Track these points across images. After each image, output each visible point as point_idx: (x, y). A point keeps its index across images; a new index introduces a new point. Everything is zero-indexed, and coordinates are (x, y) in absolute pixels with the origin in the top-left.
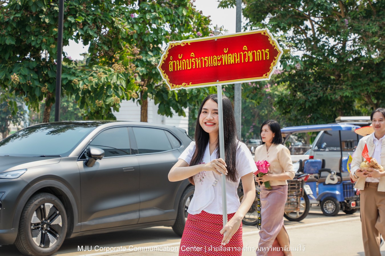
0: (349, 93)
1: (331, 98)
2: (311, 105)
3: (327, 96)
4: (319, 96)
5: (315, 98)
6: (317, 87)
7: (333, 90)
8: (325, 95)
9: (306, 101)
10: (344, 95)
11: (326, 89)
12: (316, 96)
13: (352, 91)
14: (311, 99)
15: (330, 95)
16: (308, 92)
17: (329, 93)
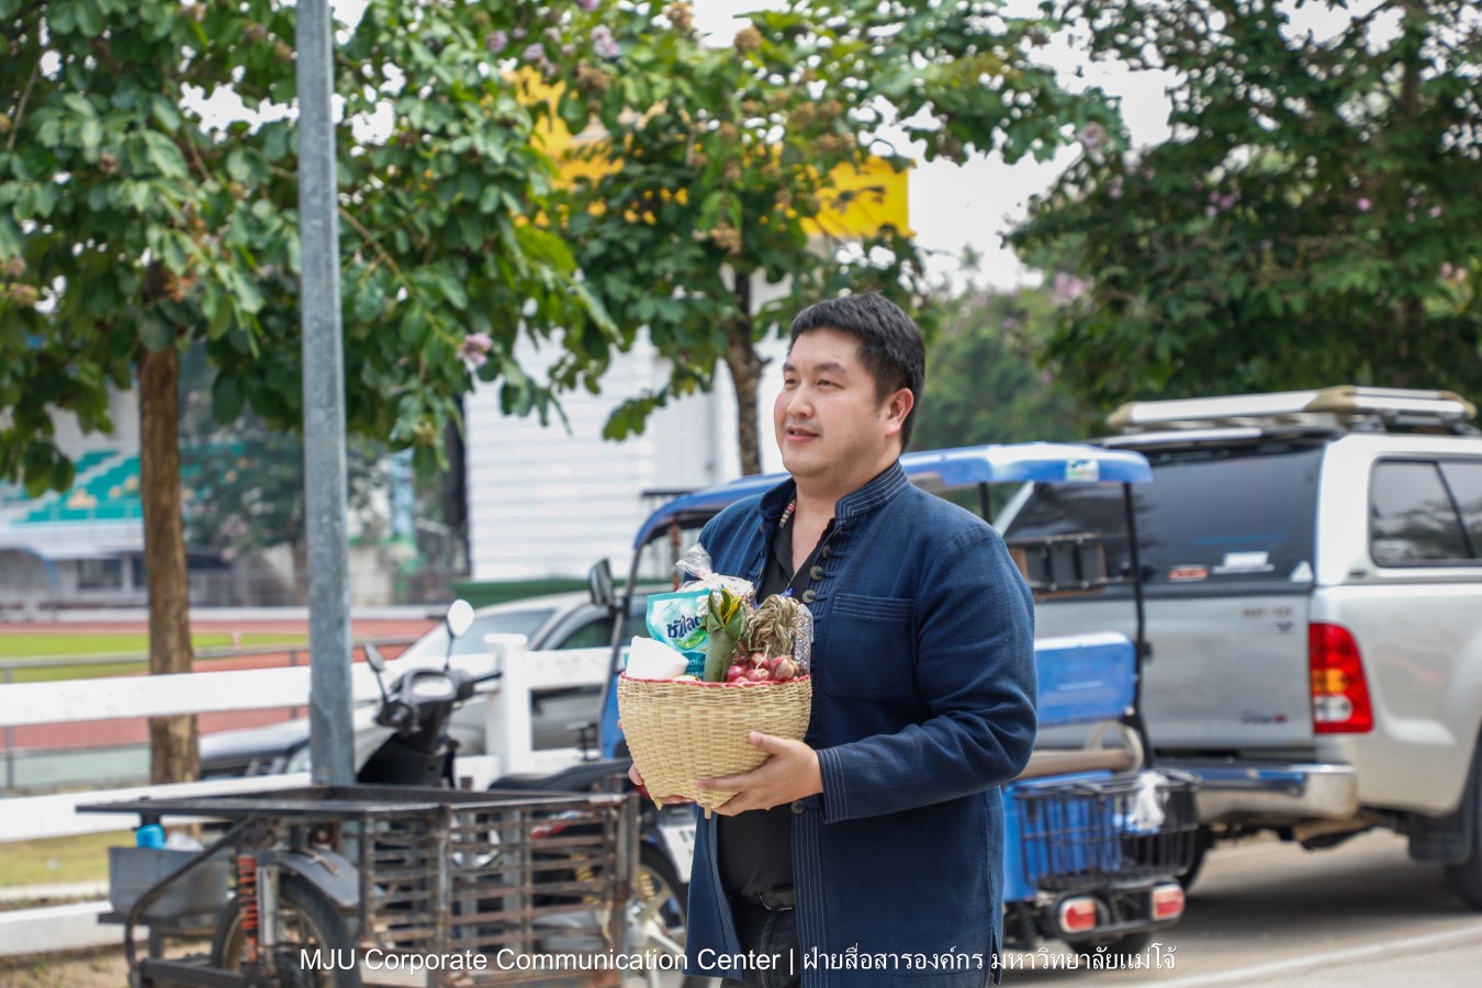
0: (1369, 275)
1: (1287, 307)
2: (1181, 344)
3: (1262, 297)
4: (1223, 298)
5: (1200, 309)
6: (1213, 253)
7: (1298, 263)
8: (1255, 292)
9: (1157, 328)
10: (1344, 286)
11: (1260, 261)
12: (1208, 299)
13: (1387, 265)
14: (1178, 315)
15: (1282, 292)
16: (1167, 281)
17: (1273, 284)
